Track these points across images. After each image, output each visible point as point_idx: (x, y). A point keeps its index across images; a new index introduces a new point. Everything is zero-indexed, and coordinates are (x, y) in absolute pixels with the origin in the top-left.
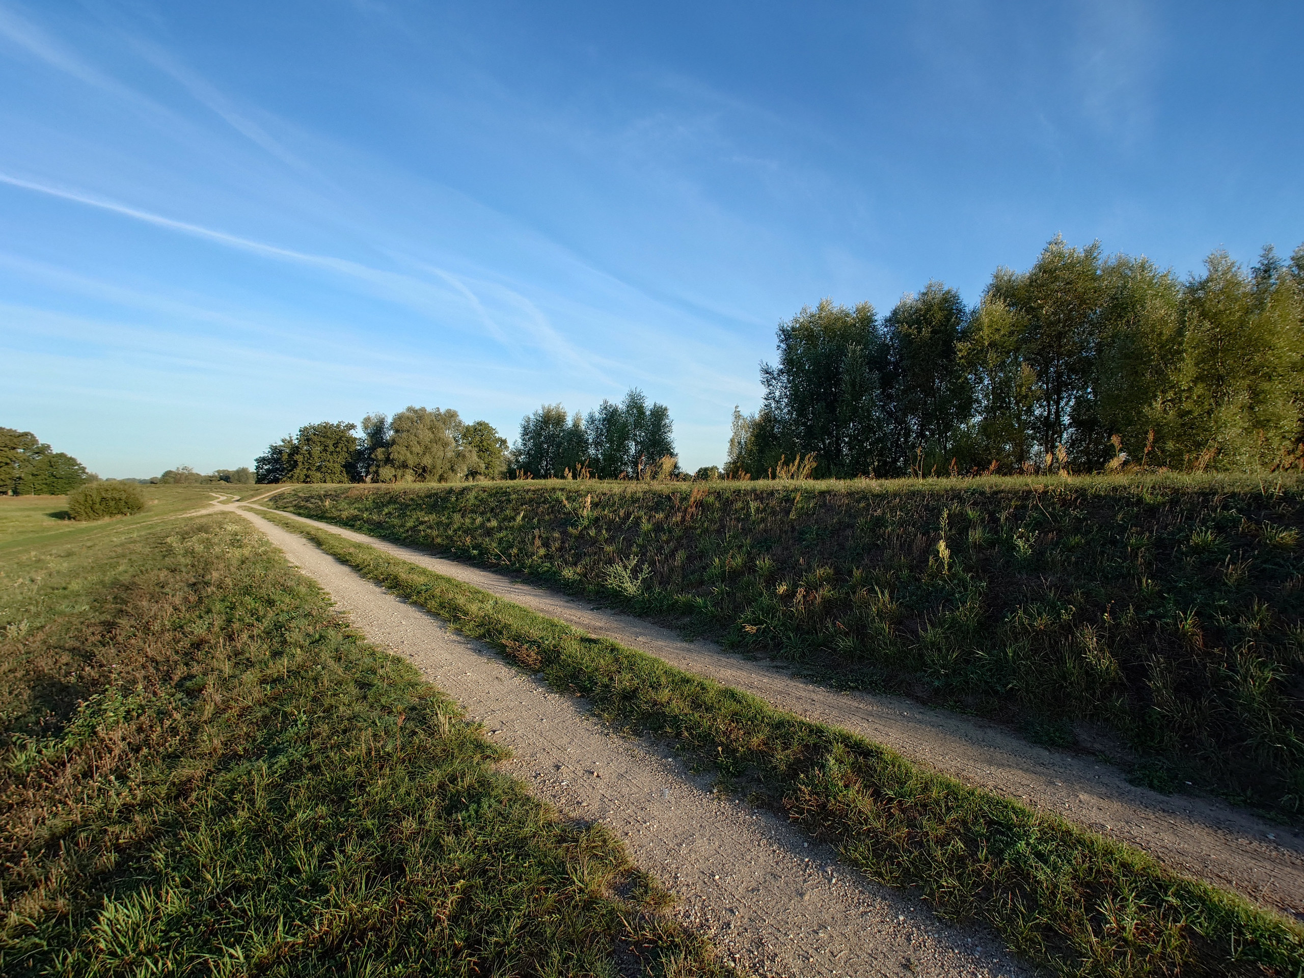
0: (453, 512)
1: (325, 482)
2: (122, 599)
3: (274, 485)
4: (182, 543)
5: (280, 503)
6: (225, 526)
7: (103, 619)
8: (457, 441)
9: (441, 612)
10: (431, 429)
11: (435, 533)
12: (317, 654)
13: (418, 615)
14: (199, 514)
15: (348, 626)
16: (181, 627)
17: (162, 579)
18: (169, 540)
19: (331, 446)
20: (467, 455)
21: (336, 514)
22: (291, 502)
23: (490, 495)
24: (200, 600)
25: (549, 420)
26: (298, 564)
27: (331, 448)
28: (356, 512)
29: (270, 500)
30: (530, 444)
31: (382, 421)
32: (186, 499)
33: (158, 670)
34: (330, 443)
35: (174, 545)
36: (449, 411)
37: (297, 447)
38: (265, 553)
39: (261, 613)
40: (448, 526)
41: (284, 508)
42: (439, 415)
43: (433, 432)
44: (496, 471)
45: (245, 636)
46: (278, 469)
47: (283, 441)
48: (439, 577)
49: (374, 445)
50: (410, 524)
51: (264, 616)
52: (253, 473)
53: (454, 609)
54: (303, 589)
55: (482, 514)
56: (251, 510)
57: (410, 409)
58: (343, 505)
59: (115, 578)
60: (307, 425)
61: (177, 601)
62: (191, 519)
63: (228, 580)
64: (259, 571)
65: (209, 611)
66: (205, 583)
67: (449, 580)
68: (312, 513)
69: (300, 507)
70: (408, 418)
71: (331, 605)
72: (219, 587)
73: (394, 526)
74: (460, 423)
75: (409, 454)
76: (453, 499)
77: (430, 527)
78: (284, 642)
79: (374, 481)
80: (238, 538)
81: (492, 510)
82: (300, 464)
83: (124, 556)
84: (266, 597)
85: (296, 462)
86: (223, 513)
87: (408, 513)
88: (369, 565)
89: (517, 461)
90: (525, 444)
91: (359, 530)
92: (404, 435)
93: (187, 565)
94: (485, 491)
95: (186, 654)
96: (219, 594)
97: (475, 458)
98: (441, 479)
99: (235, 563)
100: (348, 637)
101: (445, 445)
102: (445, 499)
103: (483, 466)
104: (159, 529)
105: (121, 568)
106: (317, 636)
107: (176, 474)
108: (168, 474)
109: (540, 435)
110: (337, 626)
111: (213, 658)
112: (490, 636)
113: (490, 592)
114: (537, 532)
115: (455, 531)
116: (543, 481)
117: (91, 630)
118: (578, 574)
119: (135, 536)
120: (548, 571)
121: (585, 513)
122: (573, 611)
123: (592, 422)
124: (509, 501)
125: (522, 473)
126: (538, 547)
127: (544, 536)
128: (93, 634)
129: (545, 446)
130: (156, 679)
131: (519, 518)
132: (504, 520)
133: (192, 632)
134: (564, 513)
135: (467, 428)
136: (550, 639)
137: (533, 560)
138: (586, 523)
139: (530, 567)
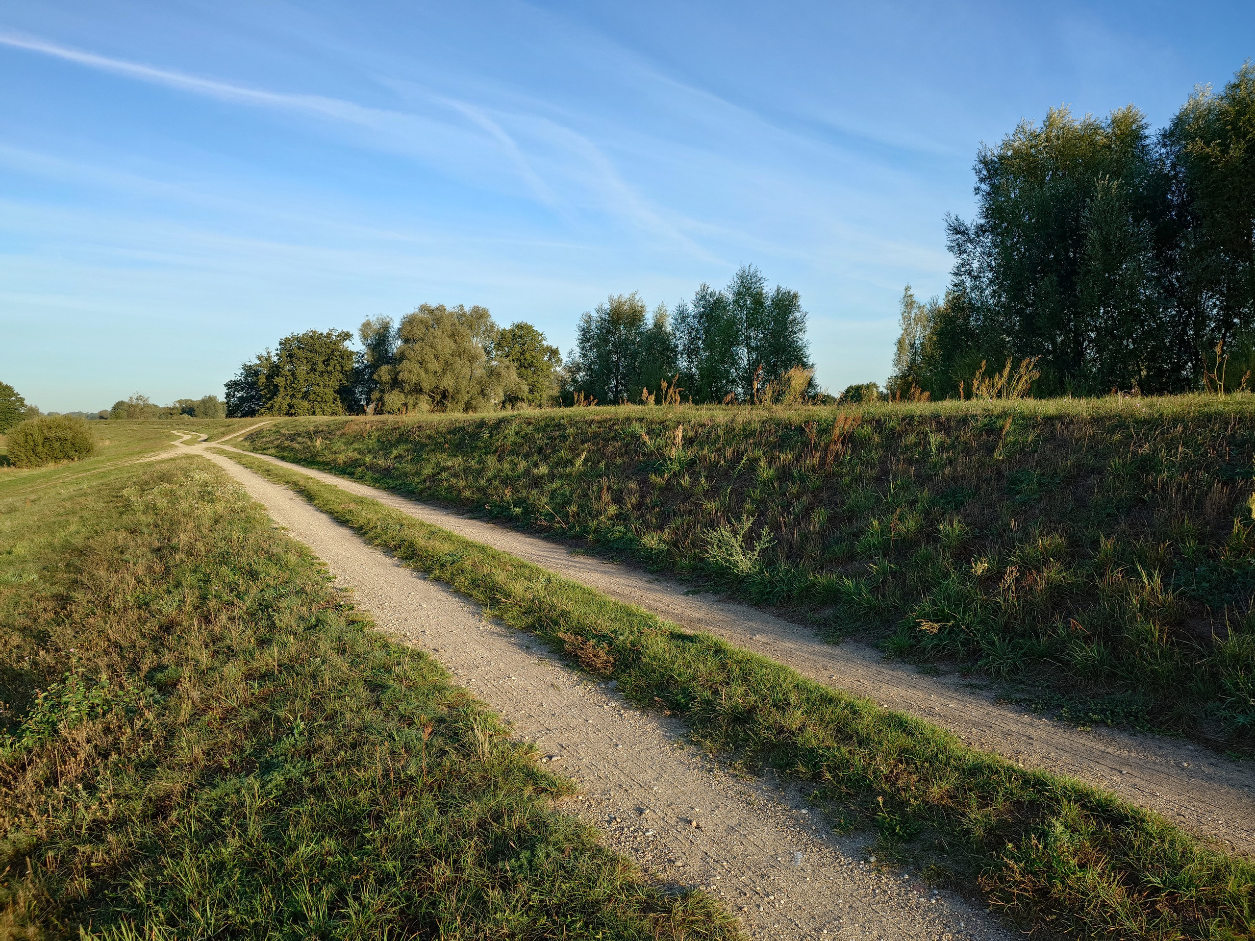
0: (486, 454)
1: (314, 413)
2: (75, 567)
3: (248, 419)
4: (141, 497)
5: (258, 444)
6: (192, 474)
7: (55, 592)
8: (488, 353)
9: (474, 592)
10: (452, 336)
11: (462, 483)
12: (315, 644)
13: (443, 595)
14: (159, 458)
15: (352, 608)
16: (147, 604)
17: (120, 542)
18: (125, 492)
19: (321, 364)
20: (503, 372)
21: (330, 457)
22: (272, 442)
23: (538, 429)
24: (167, 571)
25: (619, 319)
26: (284, 525)
27: (321, 367)
28: (356, 455)
29: (246, 439)
30: (592, 355)
31: (386, 327)
32: (142, 439)
33: (123, 657)
34: (319, 359)
35: (133, 498)
36: (476, 309)
37: (278, 367)
38: (243, 509)
39: (242, 588)
40: (479, 473)
41: (263, 450)
42: (463, 315)
43: (455, 341)
44: (544, 396)
45: (223, 618)
46: (253, 397)
47: (259, 358)
48: (469, 545)
49: (377, 361)
50: (428, 471)
51: (247, 591)
52: (223, 403)
53: (492, 589)
54: (293, 558)
55: (527, 456)
56: (222, 452)
57: (423, 309)
58: (339, 445)
59: (66, 541)
60: (289, 335)
61: (140, 570)
62: (150, 465)
63: (200, 545)
64: (236, 534)
65: (178, 585)
66: (172, 548)
67: (483, 549)
68: (299, 456)
69: (284, 449)
70: (421, 321)
71: (329, 579)
72: (189, 554)
73: (406, 475)
74: (492, 326)
75: (423, 374)
76: (486, 435)
77: (455, 475)
78: (272, 627)
79: (378, 412)
80: (209, 489)
81: (540, 450)
82: (282, 389)
83: (74, 512)
84: (247, 567)
85: (276, 386)
86: (188, 457)
87: (425, 456)
88: (376, 527)
89: (574, 380)
90: (585, 355)
91: (361, 479)
92: (417, 346)
93: (148, 525)
94: (529, 424)
95: (154, 639)
96: (190, 563)
97: (514, 376)
98: (468, 407)
99: (206, 522)
100: (353, 622)
101: (473, 358)
102: (475, 436)
103: (526, 388)
104: (112, 477)
105: (72, 528)
106: (313, 620)
107: (131, 406)
108: (119, 405)
109: (607, 341)
110: (338, 607)
111: (186, 644)
112: (542, 626)
113: (541, 566)
114: (604, 482)
115: (489, 480)
116: (612, 408)
117: (42, 605)
118: (664, 542)
119: (85, 487)
120: (622, 538)
121: (674, 453)
122: (659, 596)
123: (683, 320)
124: (564, 437)
125: (582, 397)
126: (607, 504)
127: (615, 487)
128: (45, 610)
129: (614, 357)
130: (121, 668)
131: (579, 462)
132: (558, 464)
133: (160, 611)
134: (644, 454)
135: (503, 334)
136: (627, 633)
137: (600, 522)
138: (676, 467)
139: (595, 531)
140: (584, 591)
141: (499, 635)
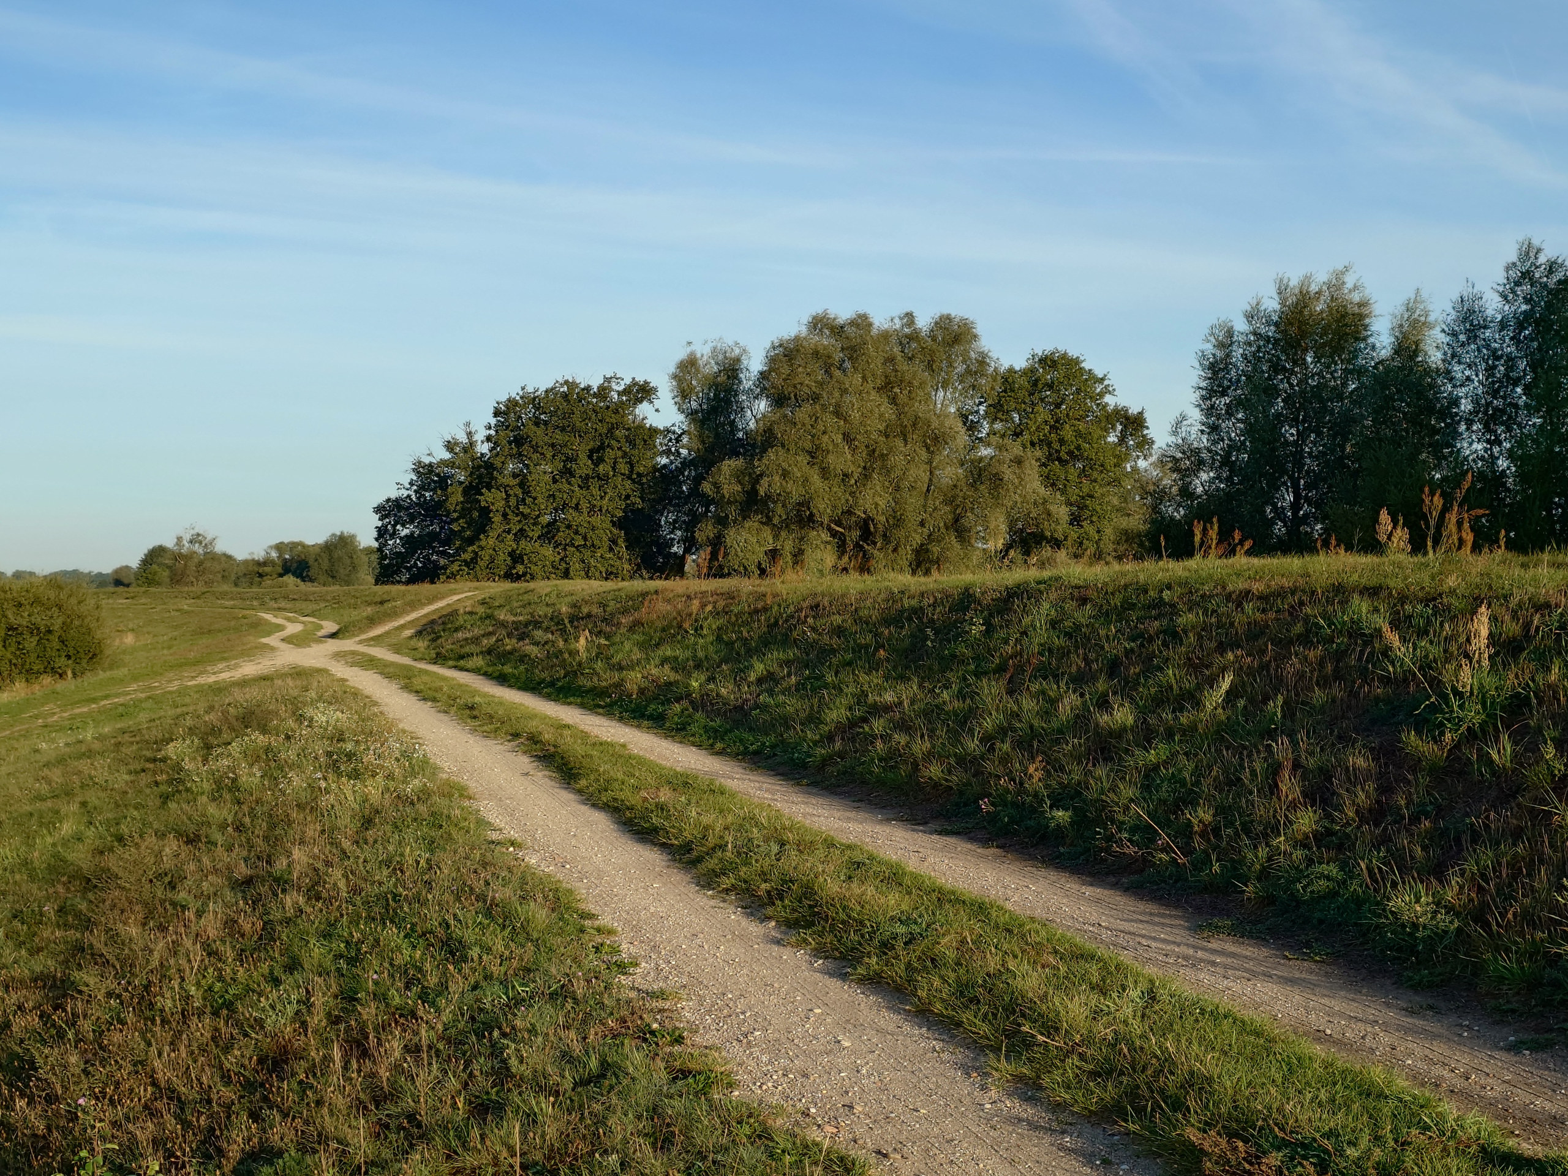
0: (978, 675)
1: (566, 575)
2: (78, 915)
3: (425, 588)
4: (205, 761)
5: (447, 644)
6: (309, 712)
7: (38, 969)
8: (972, 427)
9: (966, 1016)
10: (886, 387)
11: (921, 747)
12: (600, 1121)
13: (888, 1020)
14: (237, 674)
15: (679, 1040)
16: (229, 1005)
17: (168, 863)
18: (171, 750)
19: (583, 459)
20: (1008, 474)
21: (609, 678)
22: (476, 640)
23: (1105, 615)
24: (268, 933)
25: (1303, 334)
26: (514, 834)
27: (584, 466)
28: (667, 674)
29: (419, 634)
30: (1233, 428)
31: (731, 369)
32: (201, 632)
33: (186, 1125)
34: (581, 448)
35: (188, 765)
36: (944, 323)
37: (489, 466)
38: (424, 795)
39: (433, 980)
40: (964, 721)
41: (458, 659)
42: (914, 337)
43: (893, 400)
44: (1109, 532)
45: (395, 1046)
46: (434, 536)
47: (450, 446)
48: (944, 898)
49: (710, 450)
50: (836, 714)
51: (443, 987)
52: (368, 551)
53: (1010, 1010)
54: (539, 914)
55: (1079, 680)
56: (369, 663)
57: (819, 323)
58: (628, 649)
59: (56, 856)
60: (515, 392)
61: (211, 926)
62: (219, 689)
63: (336, 875)
64: (413, 853)
65: (293, 966)
66: (277, 880)
67: (980, 909)
68: (540, 674)
69: (504, 657)
70: (816, 354)
71: (622, 968)
72: (313, 894)
73: (786, 721)
74: (983, 361)
75: (816, 478)
76: (977, 630)
77: (904, 726)
78: (502, 1074)
79: (717, 571)
80: (349, 746)
81: (1113, 668)
82: (497, 519)
83: (69, 794)
84: (440, 932)
85: (485, 512)
86: (299, 673)
87: (830, 678)
88: (722, 847)
89: (1186, 492)
90: (1214, 429)
91: (679, 731)
92: (803, 414)
93: (223, 827)
94: (1083, 601)
95: (249, 1086)
96: (316, 914)
97: (1034, 484)
98: (922, 561)
99: (346, 822)
100: (685, 1073)
101: (935, 441)
102: (949, 631)
103: (1062, 512)
104: (143, 717)
105: (67, 828)
106: (594, 1063)
107: (177, 557)
108: (155, 555)
109: (1272, 392)
110: (645, 1035)
111: (319, 1103)
112: (1140, 1111)
113: (1126, 957)
114: (1281, 748)
115: (987, 739)
116: (1294, 563)
117: (13, 998)
118: (1450, 909)
119: (89, 737)
120: (1333, 894)
121: (1467, 678)
122: (1440, 1049)
123: (1473, 333)
124: (1173, 635)
125: (1213, 533)
126: (1293, 806)
127: (1312, 763)
128: (20, 1007)
129: (1290, 433)
130: (185, 1149)
131: (1213, 699)
132: (1158, 702)
133: (260, 1023)
134: (1386, 681)
135: (1008, 378)
136: (1365, 1141)
137: (1274, 852)
138: (1473, 715)
139: (1264, 875)
140: (1244, 1027)
141: (1033, 1126)
